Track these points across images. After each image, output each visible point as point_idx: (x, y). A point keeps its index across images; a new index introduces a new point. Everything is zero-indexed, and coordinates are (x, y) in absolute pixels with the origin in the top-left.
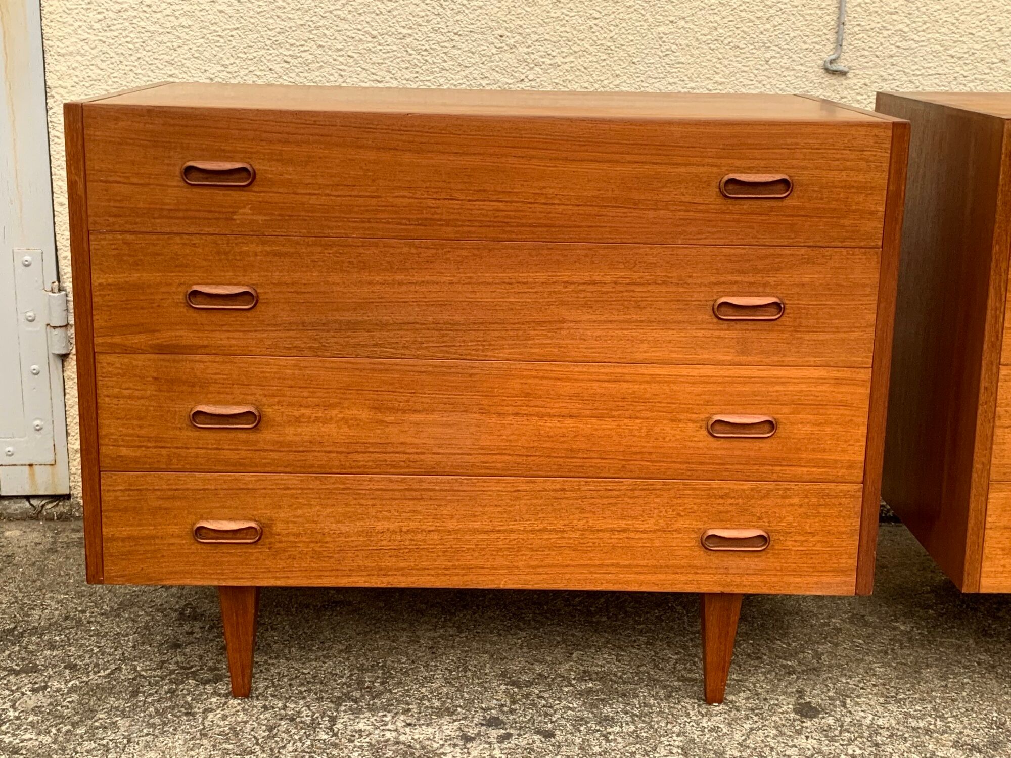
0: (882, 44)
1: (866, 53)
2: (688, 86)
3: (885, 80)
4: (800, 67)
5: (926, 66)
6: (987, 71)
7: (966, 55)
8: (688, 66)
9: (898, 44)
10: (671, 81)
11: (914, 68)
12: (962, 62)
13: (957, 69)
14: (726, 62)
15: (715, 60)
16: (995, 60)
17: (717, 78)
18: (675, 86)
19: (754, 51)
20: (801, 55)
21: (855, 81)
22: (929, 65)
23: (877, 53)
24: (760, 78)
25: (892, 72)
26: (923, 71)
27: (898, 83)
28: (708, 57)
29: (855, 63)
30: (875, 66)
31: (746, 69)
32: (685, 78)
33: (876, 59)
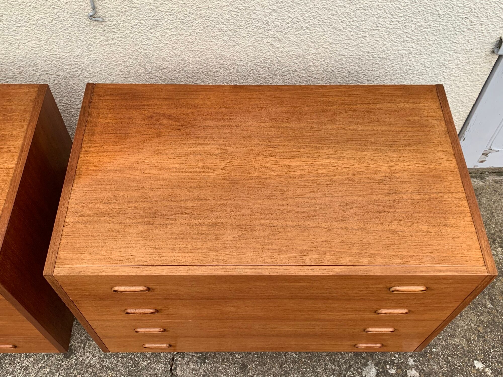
0: (119, 5)
1: (112, 10)
2: (16, 25)
3: (125, 22)
4: (76, 16)
5: (148, 15)
6: (183, 18)
7: (170, 11)
8: (11, 16)
9: (128, 5)
10: (5, 23)
11: (141, 16)
12: (168, 14)
13: (166, 17)
14: (32, 14)
15: (25, 14)
16: (186, 13)
17: (30, 22)
18: (8, 25)
19: (47, 9)
20: (74, 11)
21: (110, 23)
22: (150, 15)
23: (118, 10)
24: (56, 22)
25: (129, 18)
26: (147, 18)
27: (134, 24)
28: (21, 12)
29: (106, 14)
30: (119, 15)
31: (45, 18)
32: (12, 22)
33: (118, 13)
